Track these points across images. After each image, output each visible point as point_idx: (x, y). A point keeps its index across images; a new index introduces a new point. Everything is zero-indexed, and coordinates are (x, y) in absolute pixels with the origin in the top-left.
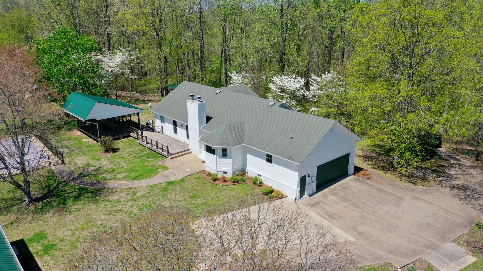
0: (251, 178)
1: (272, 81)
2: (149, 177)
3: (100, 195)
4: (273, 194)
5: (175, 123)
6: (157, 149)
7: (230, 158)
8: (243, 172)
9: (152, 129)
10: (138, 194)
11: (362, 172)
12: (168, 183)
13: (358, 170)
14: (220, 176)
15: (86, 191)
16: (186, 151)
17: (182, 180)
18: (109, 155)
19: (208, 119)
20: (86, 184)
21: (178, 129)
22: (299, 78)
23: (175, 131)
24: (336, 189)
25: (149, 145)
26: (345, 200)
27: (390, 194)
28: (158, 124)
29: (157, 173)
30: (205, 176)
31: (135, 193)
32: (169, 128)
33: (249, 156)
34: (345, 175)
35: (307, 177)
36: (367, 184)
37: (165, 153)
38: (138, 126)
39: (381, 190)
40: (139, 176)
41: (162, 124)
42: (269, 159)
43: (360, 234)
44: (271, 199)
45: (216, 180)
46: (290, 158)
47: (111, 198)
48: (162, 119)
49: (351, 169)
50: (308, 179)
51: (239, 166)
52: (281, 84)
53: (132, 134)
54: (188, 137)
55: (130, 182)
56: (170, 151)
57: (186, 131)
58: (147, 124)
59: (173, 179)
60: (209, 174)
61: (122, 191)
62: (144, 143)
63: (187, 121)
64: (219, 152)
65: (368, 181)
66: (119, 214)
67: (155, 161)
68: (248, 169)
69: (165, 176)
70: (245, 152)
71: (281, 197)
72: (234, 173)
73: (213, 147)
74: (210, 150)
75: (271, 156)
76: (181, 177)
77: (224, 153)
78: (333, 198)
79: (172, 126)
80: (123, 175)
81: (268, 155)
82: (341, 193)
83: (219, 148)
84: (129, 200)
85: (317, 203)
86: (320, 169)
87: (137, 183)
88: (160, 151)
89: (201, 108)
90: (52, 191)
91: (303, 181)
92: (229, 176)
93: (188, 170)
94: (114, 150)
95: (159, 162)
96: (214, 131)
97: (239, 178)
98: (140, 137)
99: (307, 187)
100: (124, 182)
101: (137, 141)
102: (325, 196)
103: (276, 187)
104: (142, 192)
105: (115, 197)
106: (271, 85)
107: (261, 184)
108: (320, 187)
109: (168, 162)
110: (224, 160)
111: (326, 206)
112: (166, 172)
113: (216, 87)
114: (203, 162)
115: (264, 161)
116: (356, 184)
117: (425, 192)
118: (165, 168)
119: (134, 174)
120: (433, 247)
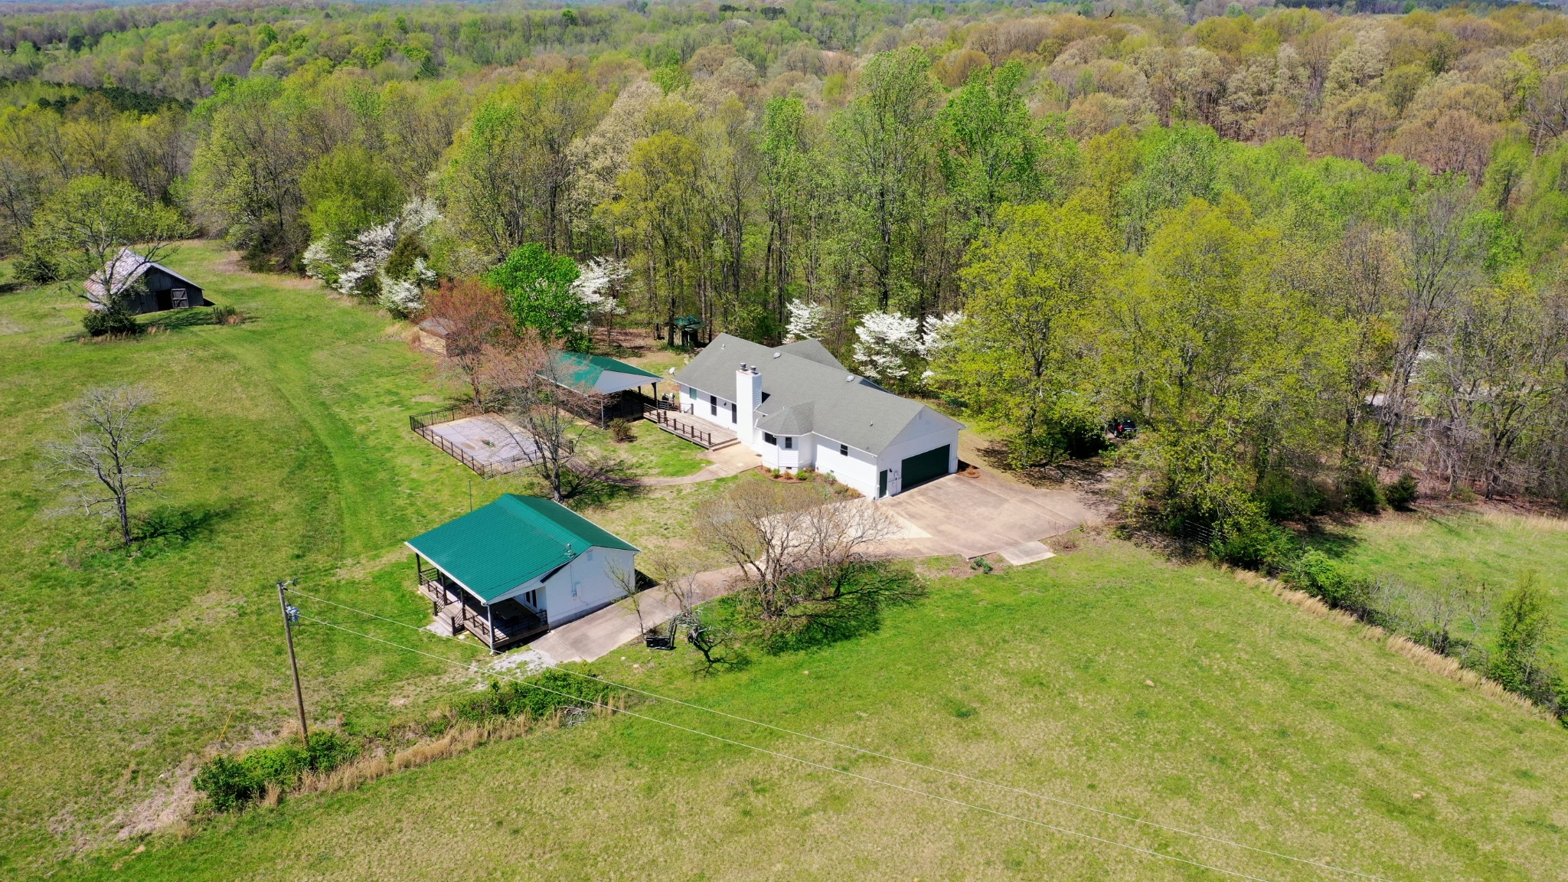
0: (821, 475)
1: (862, 324)
2: (692, 473)
3: (636, 492)
4: (848, 493)
5: (713, 400)
6: (693, 436)
7: (796, 449)
8: (812, 468)
9: (675, 408)
10: (684, 492)
11: (969, 470)
12: (719, 480)
13: (962, 466)
14: (782, 472)
15: (620, 489)
16: (732, 442)
17: (735, 477)
18: (625, 445)
19: (765, 396)
20: (614, 480)
21: (719, 409)
22: (908, 320)
23: (714, 412)
24: (926, 489)
25: (680, 432)
26: (935, 500)
27: (995, 495)
28: (684, 399)
29: (701, 469)
30: (763, 472)
31: (679, 491)
32: (703, 407)
33: (820, 449)
34: (945, 472)
35: (889, 473)
36: (970, 484)
37: (706, 444)
38: (653, 403)
39: (984, 491)
40: (678, 472)
41: (692, 401)
42: (844, 451)
43: (940, 532)
44: (845, 498)
45: (777, 477)
46: (867, 449)
47: (651, 496)
48: (692, 393)
49: (953, 465)
50: (890, 476)
51: (806, 460)
52: (877, 329)
53: (646, 415)
54: (735, 420)
55: (669, 479)
56: (712, 441)
57: (731, 412)
58: (664, 398)
59: (723, 475)
60: (769, 471)
61: (663, 489)
62: (671, 429)
63: (735, 399)
64: (782, 441)
65: (972, 481)
66: (669, 512)
67: (693, 454)
68: (817, 464)
69: (711, 472)
70: (815, 441)
71: (856, 495)
72: (800, 468)
73: (774, 435)
74: (770, 439)
75: (846, 448)
76: (733, 473)
77: (789, 443)
78: (921, 498)
79: (709, 405)
80: (657, 470)
81: (843, 446)
82: (931, 494)
83: (781, 436)
84: (674, 499)
85: (900, 503)
86: (906, 463)
87: (678, 481)
88: (698, 440)
89: (757, 383)
90: (576, 488)
91: (883, 477)
92: (794, 472)
93: (740, 465)
94: (631, 439)
95: (699, 455)
96: (775, 414)
97: (807, 475)
98: (662, 420)
99: (889, 485)
100: (661, 478)
101: (658, 425)
102: (911, 496)
103: (851, 486)
104: (688, 490)
105: (657, 495)
106: (859, 330)
107: (833, 482)
108: (906, 487)
109: (711, 455)
110: (788, 452)
111: (909, 507)
112: (713, 467)
113: (773, 346)
114: (760, 455)
115: (839, 453)
116: (955, 484)
117: (1045, 495)
118: (709, 463)
119: (670, 470)
120: (1014, 544)
